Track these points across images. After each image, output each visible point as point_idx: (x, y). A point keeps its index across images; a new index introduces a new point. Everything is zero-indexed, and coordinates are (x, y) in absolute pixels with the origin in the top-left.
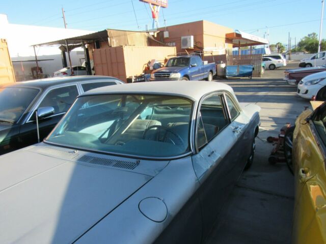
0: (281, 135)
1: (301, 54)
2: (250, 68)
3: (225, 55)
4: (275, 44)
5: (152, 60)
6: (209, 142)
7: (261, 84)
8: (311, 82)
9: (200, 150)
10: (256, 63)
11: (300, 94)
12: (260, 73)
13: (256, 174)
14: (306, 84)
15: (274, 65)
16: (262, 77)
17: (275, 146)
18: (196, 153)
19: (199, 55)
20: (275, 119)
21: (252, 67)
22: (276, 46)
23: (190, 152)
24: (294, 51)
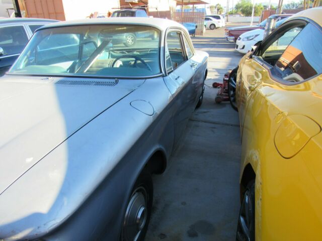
0: (225, 79)
1: (238, 16)
2: (193, 26)
3: (169, 12)
4: (215, 5)
5: (95, 13)
6: (174, 70)
7: (204, 41)
8: (248, 39)
9: (169, 73)
10: (198, 22)
11: (238, 50)
12: (202, 32)
13: (205, 111)
14: (243, 40)
15: (214, 25)
16: (204, 36)
17: (220, 89)
18: (166, 76)
19: (145, 9)
20: (218, 70)
21: (195, 25)
22: (216, 7)
23: (162, 74)
24: (231, 14)
